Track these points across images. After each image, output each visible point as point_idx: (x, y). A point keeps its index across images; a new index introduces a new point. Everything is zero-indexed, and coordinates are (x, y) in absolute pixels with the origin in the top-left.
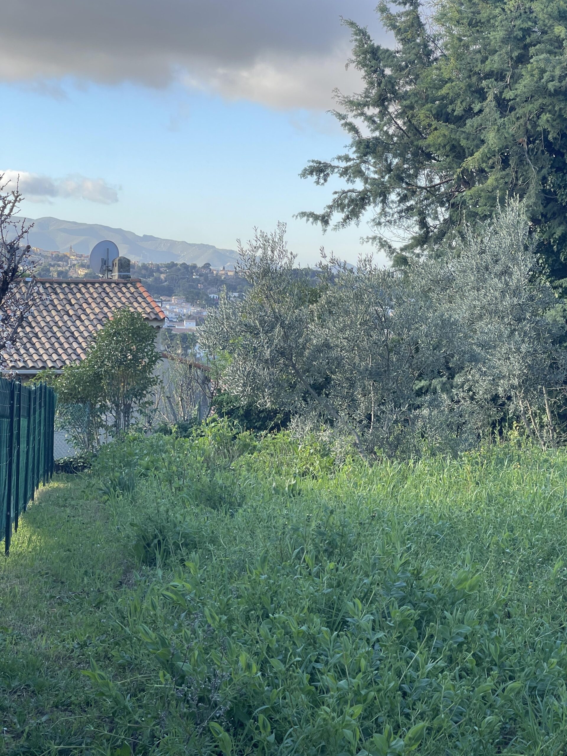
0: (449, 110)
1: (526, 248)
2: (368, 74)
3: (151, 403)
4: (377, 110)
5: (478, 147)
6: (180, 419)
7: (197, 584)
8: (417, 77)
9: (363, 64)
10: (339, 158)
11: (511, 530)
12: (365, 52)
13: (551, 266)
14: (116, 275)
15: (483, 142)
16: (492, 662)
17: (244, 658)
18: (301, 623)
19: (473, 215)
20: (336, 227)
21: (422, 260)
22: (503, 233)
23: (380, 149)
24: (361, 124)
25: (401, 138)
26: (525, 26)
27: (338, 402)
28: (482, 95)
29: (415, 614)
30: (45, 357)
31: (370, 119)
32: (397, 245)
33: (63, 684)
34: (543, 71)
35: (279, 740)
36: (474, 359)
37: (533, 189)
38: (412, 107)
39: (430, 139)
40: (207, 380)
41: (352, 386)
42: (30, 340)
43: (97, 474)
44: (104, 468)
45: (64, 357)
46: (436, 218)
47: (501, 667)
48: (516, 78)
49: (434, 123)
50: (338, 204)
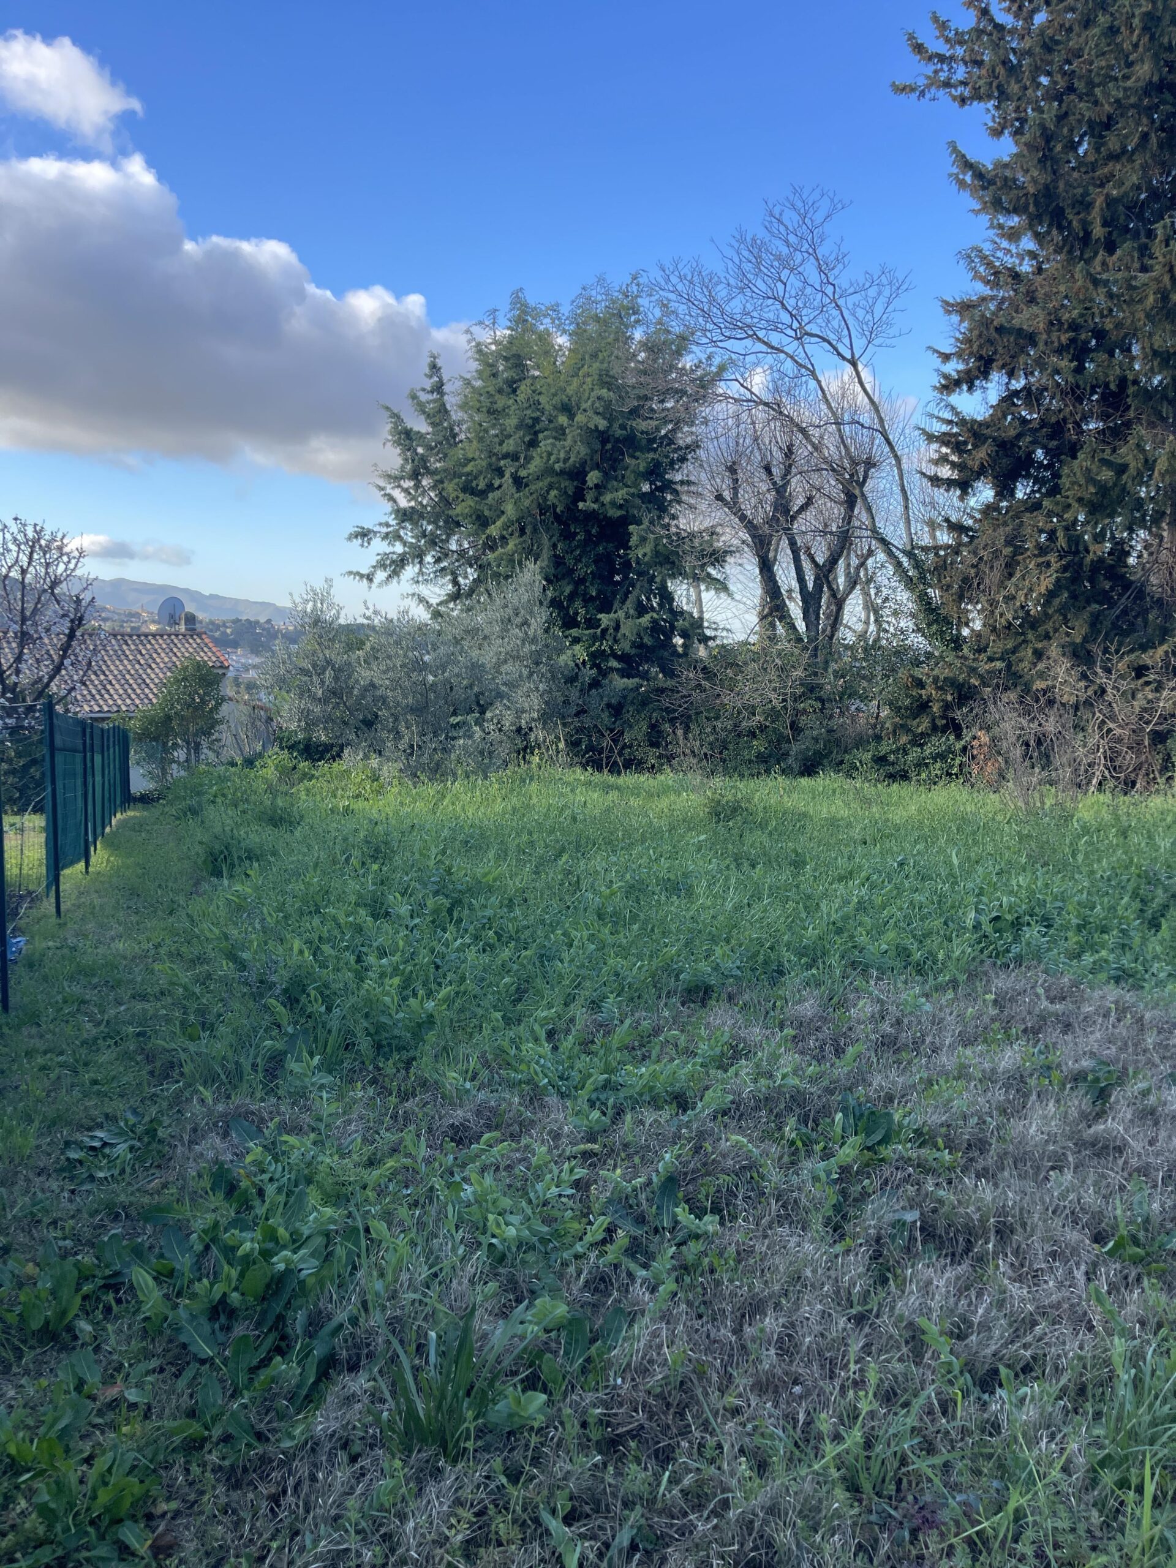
0: (474, 484)
1: (541, 603)
2: (403, 452)
3: (219, 740)
4: (412, 483)
5: (499, 517)
6: (246, 755)
7: (257, 889)
8: (445, 455)
9: (398, 443)
10: (380, 524)
11: (530, 834)
12: (400, 433)
13: (563, 619)
14: (182, 628)
15: (503, 513)
16: (511, 937)
17: (297, 944)
18: (348, 915)
19: (497, 575)
20: (380, 585)
21: (455, 613)
22: (522, 590)
23: (415, 517)
24: (398, 494)
25: (433, 508)
26: (534, 415)
27: (385, 734)
28: (500, 473)
29: (447, 903)
30: (119, 702)
31: (406, 491)
32: (434, 601)
33: (139, 979)
34: (550, 454)
35: (329, 1009)
36: (500, 696)
37: (546, 554)
38: (441, 482)
39: (459, 510)
40: (270, 719)
41: (396, 720)
42: (104, 687)
43: (171, 803)
44: (177, 798)
45: (137, 702)
46: (466, 577)
47: (518, 940)
48: (528, 459)
49: (461, 495)
50: (382, 565)
